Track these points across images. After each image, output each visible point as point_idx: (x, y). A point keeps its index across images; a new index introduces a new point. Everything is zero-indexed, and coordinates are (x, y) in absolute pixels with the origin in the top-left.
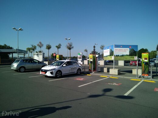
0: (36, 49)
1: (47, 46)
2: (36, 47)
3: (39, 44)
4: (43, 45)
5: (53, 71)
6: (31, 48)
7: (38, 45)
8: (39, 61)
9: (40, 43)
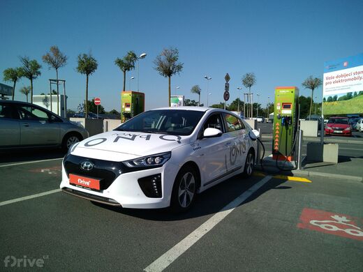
0: (39, 73)
1: (81, 62)
2: (39, 67)
3: (52, 54)
4: (64, 60)
5: (161, 170)
6: (21, 70)
7: (48, 59)
8: (50, 113)
9: (56, 51)
